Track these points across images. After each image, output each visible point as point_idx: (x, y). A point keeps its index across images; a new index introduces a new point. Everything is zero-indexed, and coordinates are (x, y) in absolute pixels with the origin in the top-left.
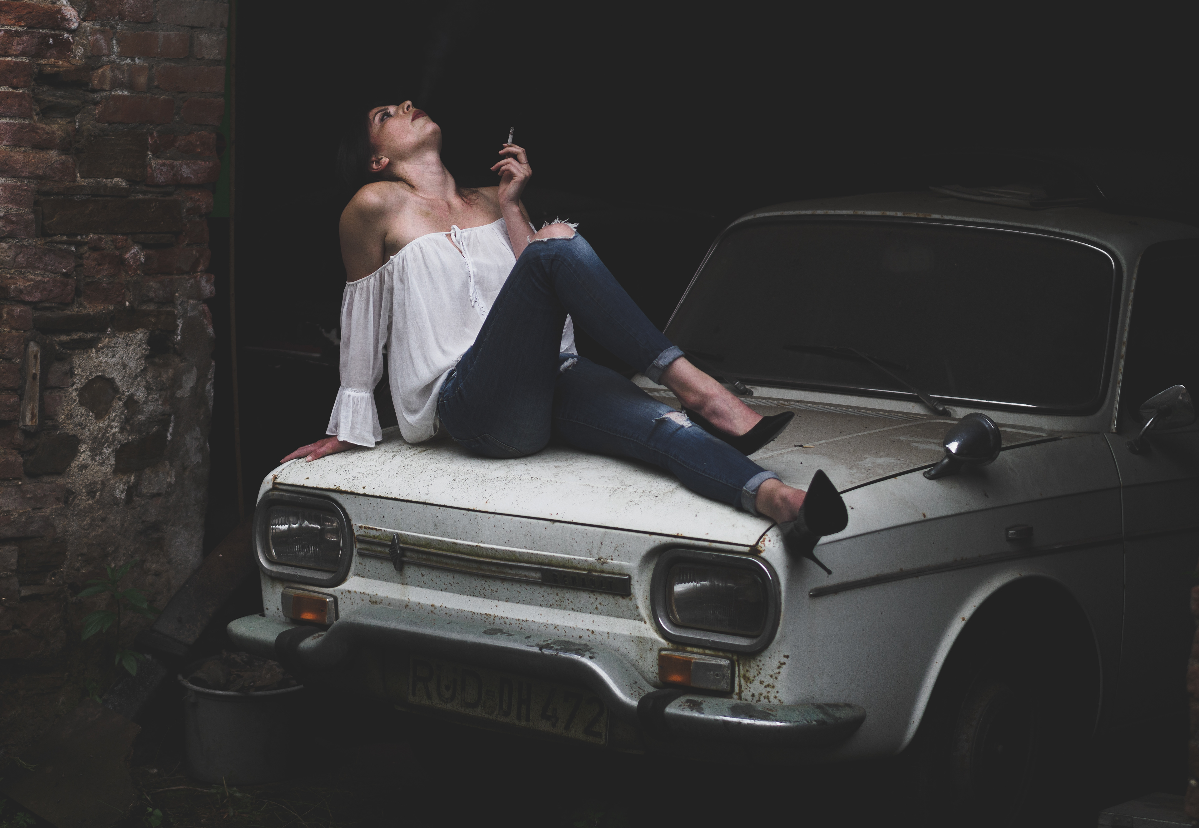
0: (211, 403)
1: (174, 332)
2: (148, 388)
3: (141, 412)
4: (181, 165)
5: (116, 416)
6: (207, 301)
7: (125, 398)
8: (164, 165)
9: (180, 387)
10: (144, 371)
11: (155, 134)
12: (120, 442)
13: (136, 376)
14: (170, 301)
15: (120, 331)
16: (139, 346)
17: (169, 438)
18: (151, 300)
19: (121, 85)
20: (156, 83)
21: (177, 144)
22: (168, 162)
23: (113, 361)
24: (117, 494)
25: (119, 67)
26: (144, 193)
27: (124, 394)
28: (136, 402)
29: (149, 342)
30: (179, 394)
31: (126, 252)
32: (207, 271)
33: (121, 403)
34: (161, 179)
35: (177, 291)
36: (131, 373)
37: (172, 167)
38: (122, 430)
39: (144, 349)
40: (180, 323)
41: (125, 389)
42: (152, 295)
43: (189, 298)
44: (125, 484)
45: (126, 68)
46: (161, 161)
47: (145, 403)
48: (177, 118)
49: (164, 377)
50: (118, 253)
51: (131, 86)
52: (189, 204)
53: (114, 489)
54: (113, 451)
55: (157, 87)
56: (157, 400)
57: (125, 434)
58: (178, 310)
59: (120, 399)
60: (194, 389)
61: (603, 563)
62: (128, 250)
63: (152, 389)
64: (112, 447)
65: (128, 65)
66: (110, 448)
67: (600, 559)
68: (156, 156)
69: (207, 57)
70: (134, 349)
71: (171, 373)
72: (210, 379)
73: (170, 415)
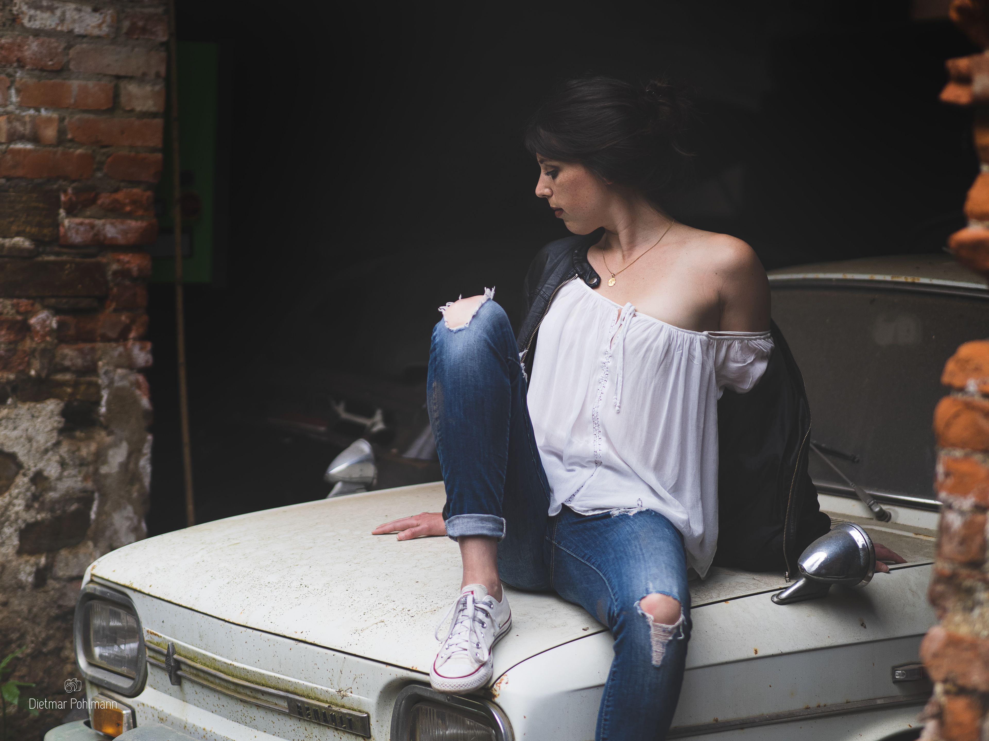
0: (147, 481)
1: (98, 403)
2: (63, 464)
3: (54, 489)
4: (104, 225)
5: (19, 493)
6: (143, 371)
7: (31, 474)
8: (81, 224)
9: (105, 462)
10: (57, 444)
11: (70, 191)
12: (25, 521)
13: (46, 451)
14: (92, 370)
15: (24, 401)
16: (50, 418)
17: (93, 516)
18: (66, 370)
19: (22, 138)
20: (69, 136)
21: (100, 202)
22: (87, 221)
23: (16, 433)
24: (23, 577)
25: (19, 119)
26: (57, 254)
27: (29, 469)
28: (46, 479)
29: (64, 413)
30: (104, 470)
31: (32, 317)
32: (141, 339)
33: (26, 480)
34: (77, 238)
35: (100, 359)
36: (38, 448)
37: (92, 226)
38: (28, 507)
39: (56, 421)
40: (105, 395)
41: (31, 464)
42: (67, 363)
43: (118, 366)
44: (32, 566)
45: (27, 119)
46: (78, 220)
47: (60, 478)
48: (99, 175)
49: (84, 452)
50: (19, 318)
51: (35, 138)
52: (115, 267)
53: (17, 571)
54: (16, 531)
55: (71, 140)
56: (75, 476)
57: (33, 513)
58: (102, 381)
59: (25, 475)
60: (124, 466)
61: (343, 696)
62: (33, 313)
63: (67, 464)
64: (15, 526)
65: (30, 116)
66: (11, 527)
67: (340, 691)
68: (70, 213)
69: (138, 109)
70: (42, 422)
71: (93, 447)
72: (145, 455)
73: (93, 492)
